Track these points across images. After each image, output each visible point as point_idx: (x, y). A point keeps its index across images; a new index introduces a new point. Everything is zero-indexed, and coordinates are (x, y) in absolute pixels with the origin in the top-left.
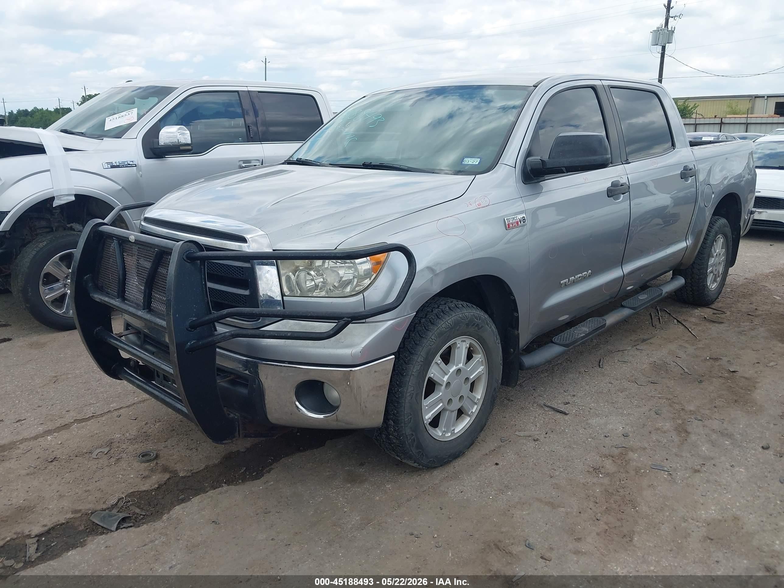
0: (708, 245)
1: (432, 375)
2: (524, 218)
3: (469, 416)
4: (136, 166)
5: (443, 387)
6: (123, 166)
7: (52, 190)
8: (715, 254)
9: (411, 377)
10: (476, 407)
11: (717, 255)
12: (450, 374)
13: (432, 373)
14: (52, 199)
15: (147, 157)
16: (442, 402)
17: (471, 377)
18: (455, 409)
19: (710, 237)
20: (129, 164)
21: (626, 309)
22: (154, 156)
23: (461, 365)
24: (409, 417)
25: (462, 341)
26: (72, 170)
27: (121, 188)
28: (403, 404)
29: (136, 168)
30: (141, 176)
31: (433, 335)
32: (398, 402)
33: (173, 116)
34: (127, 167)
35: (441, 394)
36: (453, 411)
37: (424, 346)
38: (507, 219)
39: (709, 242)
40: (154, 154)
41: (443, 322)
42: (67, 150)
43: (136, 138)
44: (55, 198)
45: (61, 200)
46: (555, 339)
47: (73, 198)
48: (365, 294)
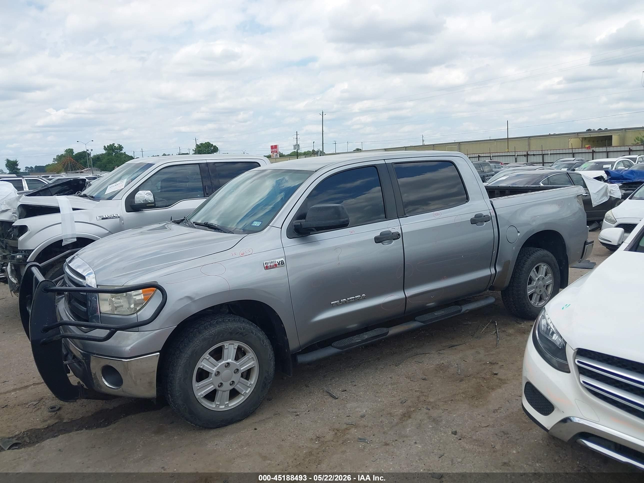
0: (523, 272)
1: (201, 366)
2: (282, 262)
3: (243, 395)
4: (119, 217)
5: (213, 375)
6: (110, 218)
7: (62, 235)
8: (537, 279)
9: (179, 367)
10: (249, 389)
11: (539, 279)
12: (219, 367)
13: (201, 365)
14: (62, 241)
15: (127, 211)
16: (213, 385)
17: (242, 369)
18: (228, 390)
19: (526, 266)
20: (115, 217)
21: (416, 322)
22: (132, 210)
23: (229, 361)
24: (180, 393)
25: (229, 344)
26: (75, 222)
27: (108, 232)
28: (174, 384)
29: (120, 219)
30: (123, 224)
31: (197, 340)
32: (171, 383)
33: (149, 183)
34: (113, 218)
35: (211, 379)
36: (225, 391)
37: (190, 347)
38: (265, 263)
39: (524, 269)
40: (132, 209)
41: (208, 332)
42: (74, 209)
43: (121, 199)
44: (63, 240)
45: (67, 242)
46: (335, 344)
47: (75, 240)
48: (138, 313)
